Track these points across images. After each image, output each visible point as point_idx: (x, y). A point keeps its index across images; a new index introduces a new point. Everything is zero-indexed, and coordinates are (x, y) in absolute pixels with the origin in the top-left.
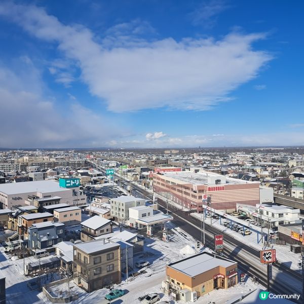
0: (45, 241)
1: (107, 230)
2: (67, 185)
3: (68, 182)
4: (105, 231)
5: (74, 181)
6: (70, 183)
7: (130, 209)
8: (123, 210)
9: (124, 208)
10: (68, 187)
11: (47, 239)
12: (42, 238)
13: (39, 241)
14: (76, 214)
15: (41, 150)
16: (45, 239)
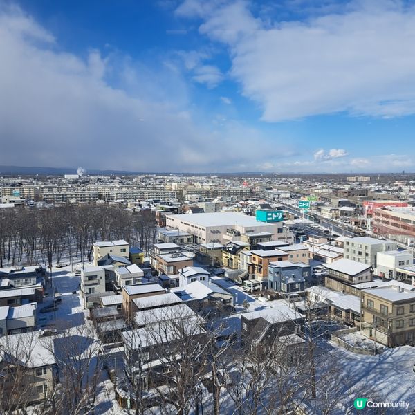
0: (292, 284)
1: (367, 277)
2: (269, 219)
3: (269, 214)
4: (364, 279)
5: (276, 214)
6: (271, 216)
7: (379, 255)
8: (367, 254)
9: (369, 251)
10: (269, 222)
11: (293, 281)
12: (288, 279)
13: (285, 282)
14: (303, 255)
15: (177, 174)
16: (291, 281)
